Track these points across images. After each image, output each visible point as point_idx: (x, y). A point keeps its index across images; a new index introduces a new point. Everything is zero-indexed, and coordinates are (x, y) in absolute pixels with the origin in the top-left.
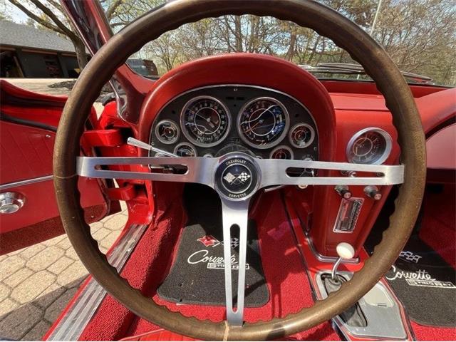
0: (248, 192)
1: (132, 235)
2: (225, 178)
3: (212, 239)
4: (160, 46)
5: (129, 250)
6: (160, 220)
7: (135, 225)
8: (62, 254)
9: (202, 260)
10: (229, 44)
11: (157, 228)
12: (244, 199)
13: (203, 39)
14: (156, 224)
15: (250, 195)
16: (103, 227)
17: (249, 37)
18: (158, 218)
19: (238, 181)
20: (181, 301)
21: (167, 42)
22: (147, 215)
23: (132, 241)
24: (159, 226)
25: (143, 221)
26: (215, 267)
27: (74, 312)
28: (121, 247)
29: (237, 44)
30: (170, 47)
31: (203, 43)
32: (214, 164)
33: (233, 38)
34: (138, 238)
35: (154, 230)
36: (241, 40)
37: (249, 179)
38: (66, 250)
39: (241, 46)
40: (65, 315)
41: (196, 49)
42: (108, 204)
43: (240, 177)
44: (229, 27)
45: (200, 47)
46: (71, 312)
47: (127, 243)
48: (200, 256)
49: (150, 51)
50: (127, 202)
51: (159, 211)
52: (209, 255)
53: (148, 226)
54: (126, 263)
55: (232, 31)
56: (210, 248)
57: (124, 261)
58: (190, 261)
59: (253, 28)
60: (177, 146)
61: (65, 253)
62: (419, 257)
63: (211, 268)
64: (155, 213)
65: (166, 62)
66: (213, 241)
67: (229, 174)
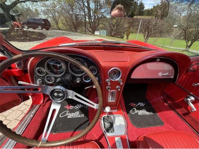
0: (61, 100)
1: (34, 109)
2: (54, 94)
3: (71, 106)
4: (51, 12)
5: (32, 116)
6: (47, 102)
7: (35, 105)
8: (5, 119)
9: (66, 115)
10: (85, 13)
11: (45, 105)
12: (59, 102)
13: (73, 9)
14: (45, 103)
15: (62, 101)
16: (24, 104)
17: (94, 10)
18: (46, 101)
19: (58, 96)
20: (55, 132)
21: (54, 10)
22: (40, 100)
23: (34, 112)
24: (46, 104)
25: (39, 103)
26: (71, 117)
27: (8, 144)
28: (28, 115)
29: (88, 13)
30: (56, 13)
31: (73, 11)
32: (52, 88)
33: (86, 10)
34: (36, 111)
35: (44, 106)
36: (90, 11)
37: (62, 96)
38: (6, 117)
39: (90, 14)
40: (4, 146)
41: (69, 14)
42: (21, 98)
43: (59, 95)
44: (84, 4)
45: (71, 13)
46: (6, 144)
47: (31, 113)
48: (65, 113)
49: (46, 14)
50: (31, 96)
51: (46, 98)
52: (69, 113)
53: (41, 105)
54: (30, 121)
55: (86, 6)
56: (69, 110)
57: (29, 121)
58: (61, 116)
59: (95, 6)
60: (46, 76)
61: (6, 118)
62: (144, 104)
63: (69, 117)
64: (44, 99)
65: (55, 20)
66: (71, 107)
67: (56, 93)
